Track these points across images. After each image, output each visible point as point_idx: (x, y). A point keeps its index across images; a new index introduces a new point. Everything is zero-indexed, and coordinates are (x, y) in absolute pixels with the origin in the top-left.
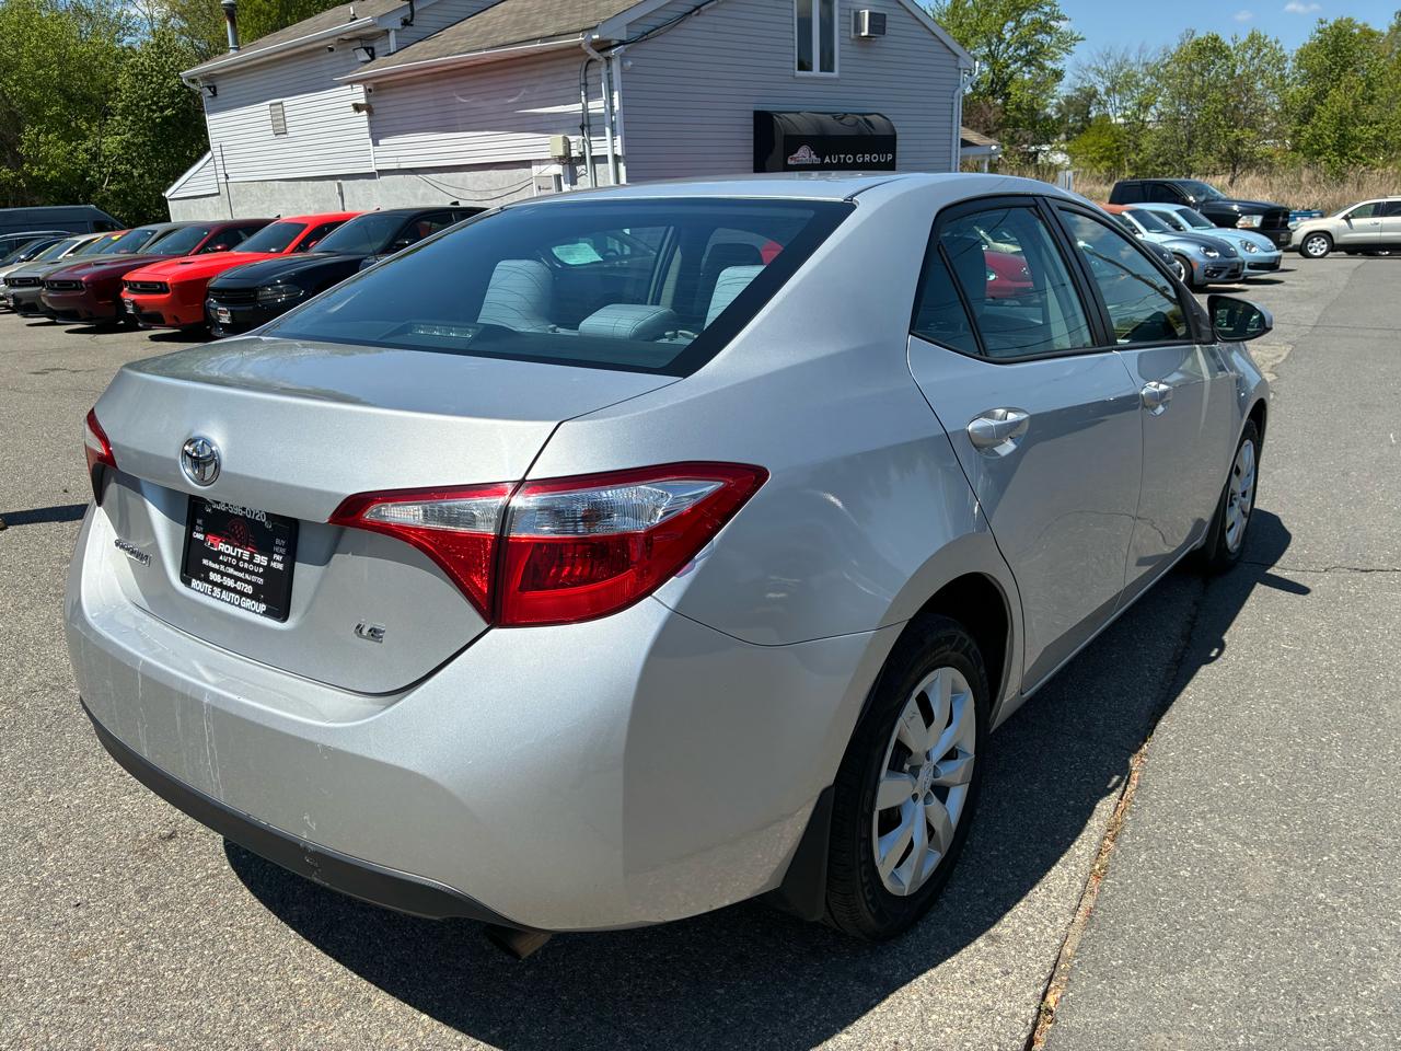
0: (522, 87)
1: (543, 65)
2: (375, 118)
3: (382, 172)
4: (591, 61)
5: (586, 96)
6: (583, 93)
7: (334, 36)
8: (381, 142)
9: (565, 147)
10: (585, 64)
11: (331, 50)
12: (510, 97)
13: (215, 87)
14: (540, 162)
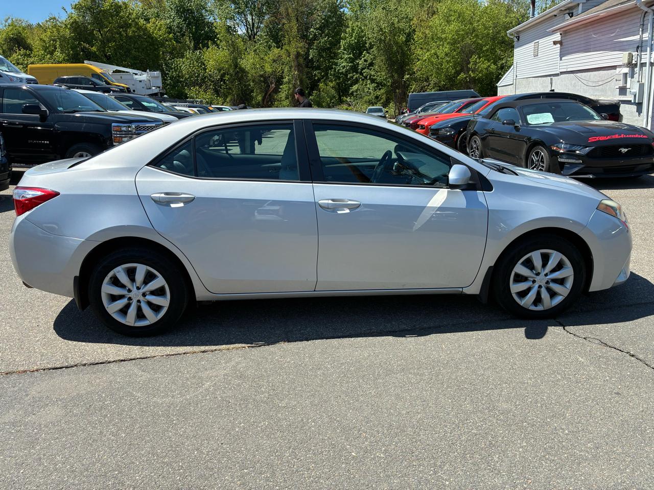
0: (617, 28)
1: (627, 16)
2: (562, 47)
3: (562, 73)
4: (646, 12)
5: (642, 31)
6: (641, 30)
7: (558, 9)
8: (563, 58)
9: (629, 59)
10: (643, 14)
11: (555, 16)
12: (612, 33)
13: (519, 37)
14: (620, 66)
